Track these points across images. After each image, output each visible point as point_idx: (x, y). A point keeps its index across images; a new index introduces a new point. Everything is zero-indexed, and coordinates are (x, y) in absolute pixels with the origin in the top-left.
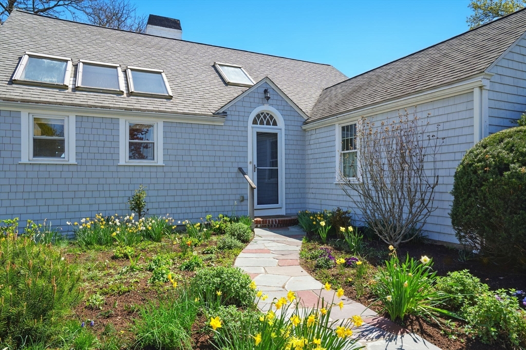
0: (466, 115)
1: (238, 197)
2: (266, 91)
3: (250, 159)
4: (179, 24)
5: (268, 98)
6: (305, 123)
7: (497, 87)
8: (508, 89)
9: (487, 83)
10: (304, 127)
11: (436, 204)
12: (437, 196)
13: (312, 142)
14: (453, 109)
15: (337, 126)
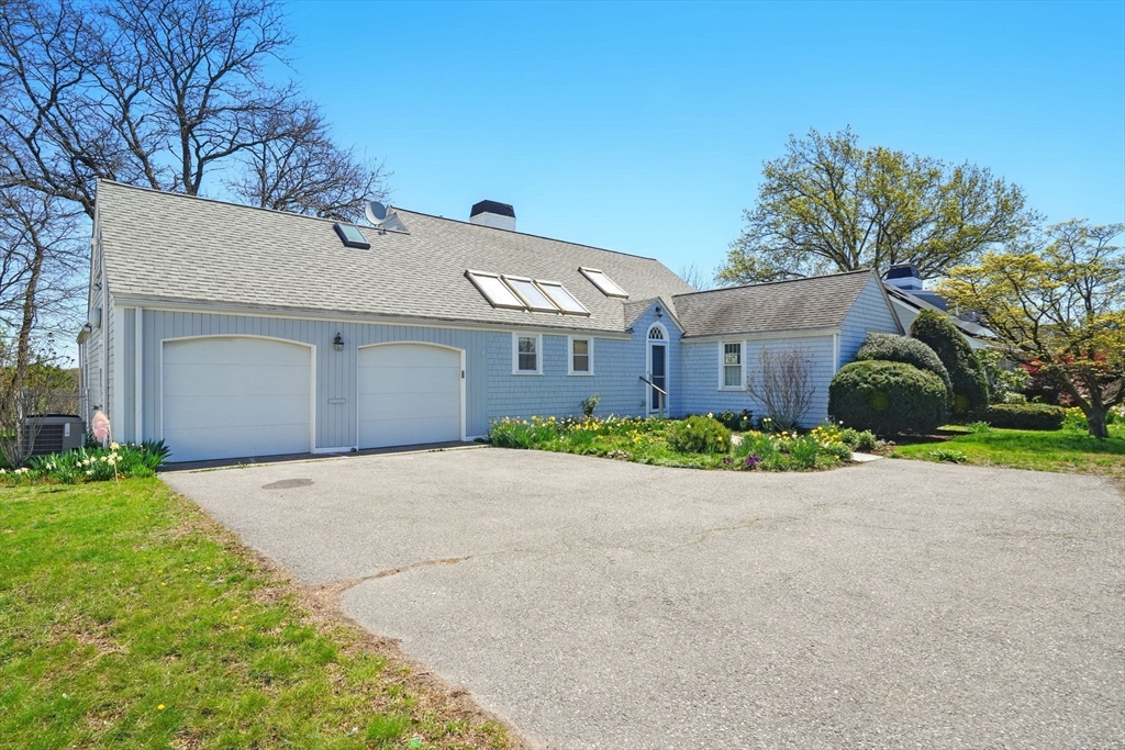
0: (828, 349)
1: (640, 402)
2: (658, 310)
3: (647, 370)
4: (512, 211)
5: (660, 316)
6: (683, 336)
7: (845, 333)
8: (850, 334)
9: (840, 332)
10: (682, 340)
11: (812, 405)
12: (813, 400)
13: (690, 354)
14: (820, 344)
15: (720, 343)
